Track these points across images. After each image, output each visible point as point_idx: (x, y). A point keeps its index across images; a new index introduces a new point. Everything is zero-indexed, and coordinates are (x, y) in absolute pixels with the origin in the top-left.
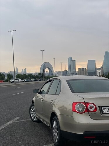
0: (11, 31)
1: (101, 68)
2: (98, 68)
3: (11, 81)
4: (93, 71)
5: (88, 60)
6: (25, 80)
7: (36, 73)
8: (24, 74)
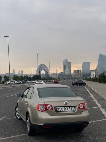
0: (7, 36)
1: (95, 70)
2: (92, 70)
3: (8, 83)
4: (87, 73)
5: (83, 63)
6: (21, 82)
7: (32, 75)
8: (20, 76)
